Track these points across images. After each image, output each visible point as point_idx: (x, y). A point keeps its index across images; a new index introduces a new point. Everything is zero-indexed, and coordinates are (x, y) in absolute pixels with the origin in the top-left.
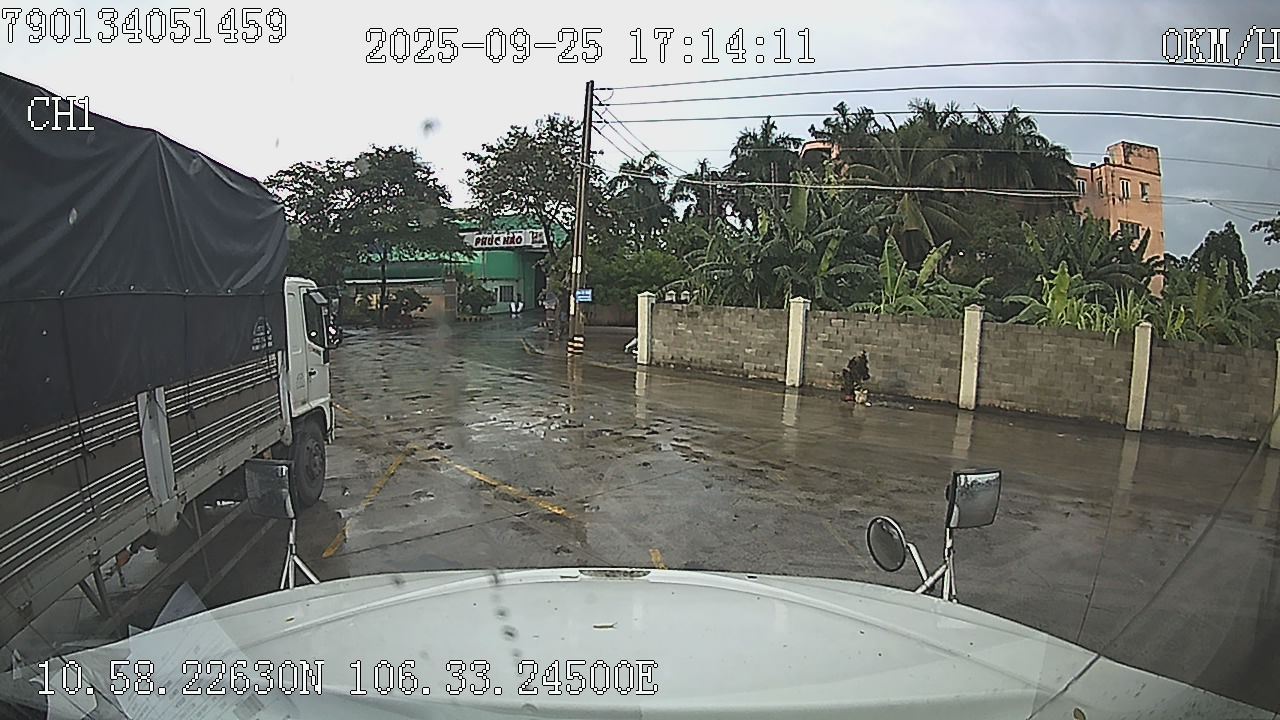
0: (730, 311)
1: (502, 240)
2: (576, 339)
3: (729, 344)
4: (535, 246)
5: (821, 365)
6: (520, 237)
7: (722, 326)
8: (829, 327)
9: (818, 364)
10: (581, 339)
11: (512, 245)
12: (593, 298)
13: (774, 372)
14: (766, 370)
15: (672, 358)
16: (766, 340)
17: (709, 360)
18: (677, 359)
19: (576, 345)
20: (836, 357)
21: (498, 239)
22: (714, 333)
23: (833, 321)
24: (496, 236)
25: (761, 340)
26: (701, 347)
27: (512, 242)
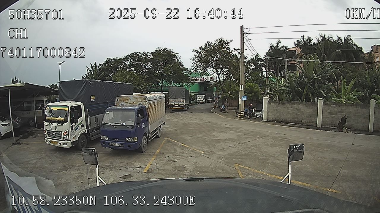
0: (297, 103)
1: (200, 79)
2: (241, 113)
3: (297, 114)
4: (211, 81)
5: (328, 120)
6: (206, 79)
7: (294, 108)
8: (330, 108)
9: (327, 120)
10: (243, 113)
11: (203, 81)
12: (247, 99)
13: (312, 123)
14: (309, 122)
15: (276, 119)
16: (310, 112)
17: (289, 119)
18: (278, 119)
19: (241, 115)
20: (333, 118)
21: (199, 79)
22: (291, 110)
23: (332, 106)
24: (198, 78)
25: (308, 112)
26: (286, 115)
27: (203, 80)
